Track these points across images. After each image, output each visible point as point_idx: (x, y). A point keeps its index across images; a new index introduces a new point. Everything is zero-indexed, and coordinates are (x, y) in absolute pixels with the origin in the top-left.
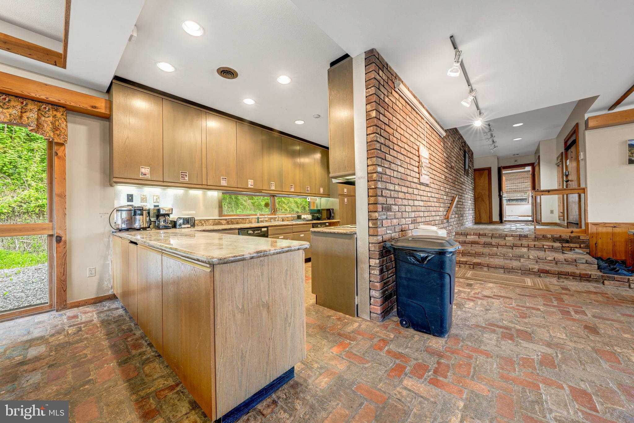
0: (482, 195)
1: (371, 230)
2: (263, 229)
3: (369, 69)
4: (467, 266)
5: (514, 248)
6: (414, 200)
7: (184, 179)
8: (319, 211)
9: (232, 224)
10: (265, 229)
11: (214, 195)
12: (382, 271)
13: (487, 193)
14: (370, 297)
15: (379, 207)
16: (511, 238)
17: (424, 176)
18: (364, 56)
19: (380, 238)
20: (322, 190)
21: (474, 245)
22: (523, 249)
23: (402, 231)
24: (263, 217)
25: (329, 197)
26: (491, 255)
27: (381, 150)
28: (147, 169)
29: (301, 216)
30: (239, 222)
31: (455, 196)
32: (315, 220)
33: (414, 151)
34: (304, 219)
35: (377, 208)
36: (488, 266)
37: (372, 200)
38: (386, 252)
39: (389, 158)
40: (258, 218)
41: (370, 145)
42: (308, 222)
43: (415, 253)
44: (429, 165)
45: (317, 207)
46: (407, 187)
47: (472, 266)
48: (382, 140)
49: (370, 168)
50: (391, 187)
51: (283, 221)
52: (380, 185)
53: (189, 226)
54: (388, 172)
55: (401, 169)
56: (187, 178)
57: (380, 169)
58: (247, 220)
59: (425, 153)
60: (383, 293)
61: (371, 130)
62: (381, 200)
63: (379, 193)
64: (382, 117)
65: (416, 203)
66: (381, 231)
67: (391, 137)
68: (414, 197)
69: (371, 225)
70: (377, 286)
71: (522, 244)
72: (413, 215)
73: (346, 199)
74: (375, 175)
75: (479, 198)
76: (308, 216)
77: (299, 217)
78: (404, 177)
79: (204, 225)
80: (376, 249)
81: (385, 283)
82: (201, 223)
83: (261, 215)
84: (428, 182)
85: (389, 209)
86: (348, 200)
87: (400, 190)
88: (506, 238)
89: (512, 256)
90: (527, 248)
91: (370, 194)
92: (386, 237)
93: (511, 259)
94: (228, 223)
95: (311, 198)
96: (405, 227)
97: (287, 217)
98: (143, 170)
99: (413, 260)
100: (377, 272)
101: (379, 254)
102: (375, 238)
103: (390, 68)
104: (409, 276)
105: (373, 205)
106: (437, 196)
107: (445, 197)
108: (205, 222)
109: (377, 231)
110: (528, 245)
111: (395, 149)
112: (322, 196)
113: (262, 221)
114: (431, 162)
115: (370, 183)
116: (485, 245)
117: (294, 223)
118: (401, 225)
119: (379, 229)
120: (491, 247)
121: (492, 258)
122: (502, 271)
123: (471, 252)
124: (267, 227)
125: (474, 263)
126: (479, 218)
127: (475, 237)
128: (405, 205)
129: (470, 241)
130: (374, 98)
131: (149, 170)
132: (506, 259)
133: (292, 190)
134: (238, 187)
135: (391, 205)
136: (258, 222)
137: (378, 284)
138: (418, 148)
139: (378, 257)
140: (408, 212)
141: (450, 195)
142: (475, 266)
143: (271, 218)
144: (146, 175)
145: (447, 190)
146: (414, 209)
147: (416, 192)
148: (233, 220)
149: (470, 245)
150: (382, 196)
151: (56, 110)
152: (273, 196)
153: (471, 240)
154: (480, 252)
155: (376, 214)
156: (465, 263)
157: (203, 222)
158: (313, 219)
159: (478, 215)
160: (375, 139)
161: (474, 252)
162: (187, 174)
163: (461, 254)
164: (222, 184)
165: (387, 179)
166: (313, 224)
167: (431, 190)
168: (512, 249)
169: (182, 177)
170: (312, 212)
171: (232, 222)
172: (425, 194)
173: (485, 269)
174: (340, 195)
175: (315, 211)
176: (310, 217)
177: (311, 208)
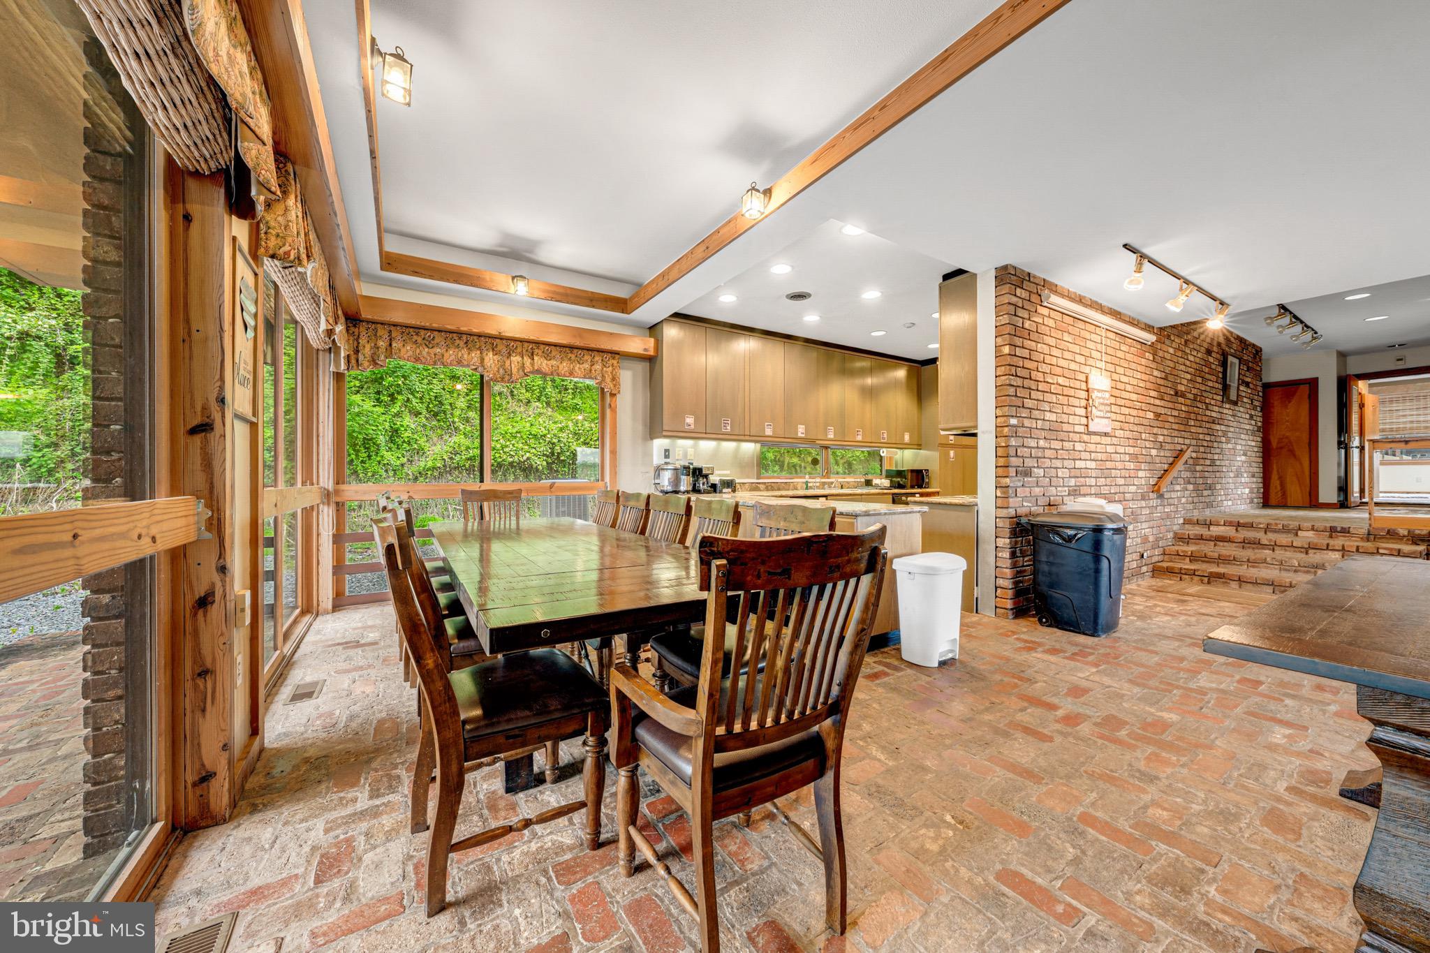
0: (1290, 442)
1: (999, 501)
3: (1001, 290)
4: (1196, 578)
5: (1310, 551)
6: (1074, 460)
7: (726, 429)
8: (900, 474)
9: (773, 490)
11: (750, 448)
12: (1013, 555)
13: (1305, 436)
14: (996, 588)
15: (1012, 471)
16: (1311, 534)
17: (1096, 420)
18: (993, 273)
19: (1012, 512)
20: (907, 438)
21: (1221, 544)
22: (1330, 553)
23: (1049, 505)
24: (814, 480)
25: (921, 449)
26: (1251, 563)
27: (1016, 396)
28: (692, 419)
29: (872, 480)
30: (781, 487)
31: (1184, 447)
32: (895, 488)
33: (1077, 384)
34: (877, 485)
35: (1008, 472)
36: (1240, 580)
37: (1002, 462)
38: (1021, 531)
39: (1028, 403)
40: (807, 483)
41: (1000, 391)
42: (885, 492)
43: (1062, 529)
44: (1113, 400)
45: (896, 466)
46: (1062, 440)
47: (1206, 579)
48: (1019, 382)
49: (999, 419)
50: (1033, 443)
51: (842, 488)
52: (1013, 442)
54: (1027, 423)
55: (1048, 416)
56: (729, 428)
57: (1013, 421)
58: (791, 484)
59: (1100, 382)
60: (1016, 583)
61: (1001, 370)
62: (1014, 461)
63: (1012, 452)
64: (1019, 352)
65: (1079, 464)
66: (1013, 502)
67: (1034, 374)
68: (1077, 455)
69: (999, 494)
70: (1006, 573)
71: (1328, 545)
72: (1072, 482)
73: (952, 453)
74: (1006, 429)
75: (1281, 448)
76: (883, 480)
77: (868, 483)
78: (1055, 426)
79: (740, 490)
80: (1006, 525)
81: (1018, 572)
83: (811, 478)
84: (1108, 430)
85: (1028, 473)
86: (956, 454)
87: (1047, 445)
88: (1299, 532)
89: (1299, 565)
90: (1341, 553)
91: (998, 454)
92: (1021, 511)
93: (1296, 571)
94: (767, 488)
95: (888, 452)
96: (1055, 500)
97: (848, 483)
98: (687, 421)
99: (1058, 539)
100: (1006, 554)
101: (1011, 532)
102: (1005, 511)
103: (1035, 277)
104: (1051, 559)
105: (1003, 468)
106: (1131, 450)
107: (1154, 452)
108: (740, 486)
109: (1008, 503)
110: (1343, 546)
111: (1040, 388)
112: (910, 446)
113: (811, 488)
114: (1117, 393)
115: (999, 439)
116: (1246, 543)
117: (859, 491)
118: (1049, 497)
119: (1011, 500)
120: (1258, 548)
121: (1253, 567)
122: (1270, 589)
123: (1210, 554)
125: (1211, 573)
126: (1280, 494)
127: (1228, 528)
128: (1056, 468)
129: (1211, 536)
130: (1008, 329)
132: (1286, 570)
133: (859, 438)
134: (785, 436)
135: (1030, 468)
136: (807, 488)
137: (1008, 571)
138: (1087, 377)
139: (1008, 535)
140: (1063, 478)
141: (1168, 447)
142: (1212, 578)
143: (824, 484)
144: (690, 425)
145: (1161, 439)
146: (1074, 473)
147: (1079, 446)
148: (773, 484)
149: (1213, 543)
150: (1017, 456)
151: (614, 358)
152: (826, 448)
153: (1214, 534)
154: (1230, 556)
155: (1008, 480)
156: (1193, 573)
157: (738, 486)
158: (893, 486)
159: (1279, 488)
160: (1008, 382)
161: (1216, 555)
162: (729, 422)
163: (1188, 559)
164: (764, 434)
165: (1026, 432)
166: (893, 495)
167: (1115, 441)
168: (1307, 553)
170: (889, 475)
171: (772, 487)
172: (1099, 448)
173: (1234, 585)
174: (942, 445)
175: (894, 473)
176: (886, 483)
177: (886, 467)
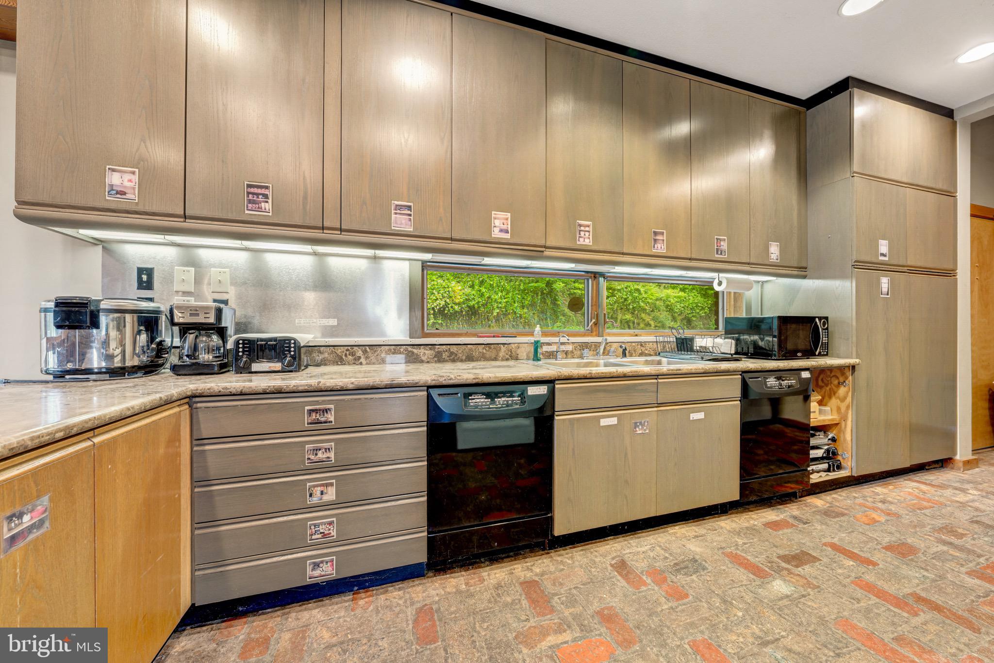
2: (532, 391)
7: (259, 209)
8: (755, 325)
9: (454, 361)
10: (542, 390)
20: (774, 251)
24: (556, 340)
25: (804, 277)
28: (127, 177)
29: (692, 340)
30: (476, 354)
32: (748, 356)
34: (704, 350)
40: (538, 345)
42: (724, 366)
45: (749, 309)
51: (624, 355)
53: (278, 366)
56: (268, 206)
58: (503, 348)
73: (884, 282)
76: (719, 340)
77: (684, 345)
79: (363, 360)
82: (353, 354)
83: (545, 334)
86: (892, 283)
94: (439, 358)
95: (729, 281)
97: (642, 344)
98: (115, 179)
108: (365, 352)
112: (779, 270)
113: (551, 355)
117: (666, 365)
124: (550, 382)
131: (136, 178)
133: (661, 248)
134: (456, 235)
136: (537, 358)
143: (584, 346)
144: (124, 193)
148: (454, 349)
157: (359, 353)
158: (741, 352)
162: (269, 193)
164: (395, 227)
166: (744, 372)
169: (250, 202)
170: (734, 329)
171: (452, 353)
174: (859, 265)
175: (743, 326)
176: (727, 345)
177: (727, 311)
